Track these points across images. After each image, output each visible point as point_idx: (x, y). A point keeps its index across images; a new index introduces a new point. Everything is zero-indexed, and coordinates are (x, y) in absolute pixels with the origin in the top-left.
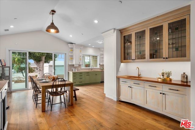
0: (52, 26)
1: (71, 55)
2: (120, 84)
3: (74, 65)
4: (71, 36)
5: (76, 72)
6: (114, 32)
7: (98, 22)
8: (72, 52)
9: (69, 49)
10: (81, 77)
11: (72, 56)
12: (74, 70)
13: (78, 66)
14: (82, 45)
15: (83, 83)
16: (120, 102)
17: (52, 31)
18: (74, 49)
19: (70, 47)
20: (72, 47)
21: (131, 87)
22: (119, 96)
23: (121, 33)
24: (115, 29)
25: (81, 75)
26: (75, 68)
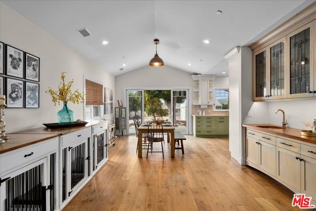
0: (157, 58)
1: (196, 90)
2: (248, 138)
3: (200, 106)
4: (190, 64)
5: (204, 117)
6: (239, 51)
7: (210, 42)
8: (198, 87)
9: (194, 82)
10: (209, 124)
11: (198, 92)
12: (200, 113)
13: (207, 107)
14: (212, 75)
15: (212, 133)
16: (246, 167)
17: (156, 64)
18: (200, 82)
19: (194, 79)
20: (197, 79)
21: (259, 144)
22: (246, 158)
23: (253, 50)
24: (238, 47)
25: (209, 120)
26: (203, 110)
